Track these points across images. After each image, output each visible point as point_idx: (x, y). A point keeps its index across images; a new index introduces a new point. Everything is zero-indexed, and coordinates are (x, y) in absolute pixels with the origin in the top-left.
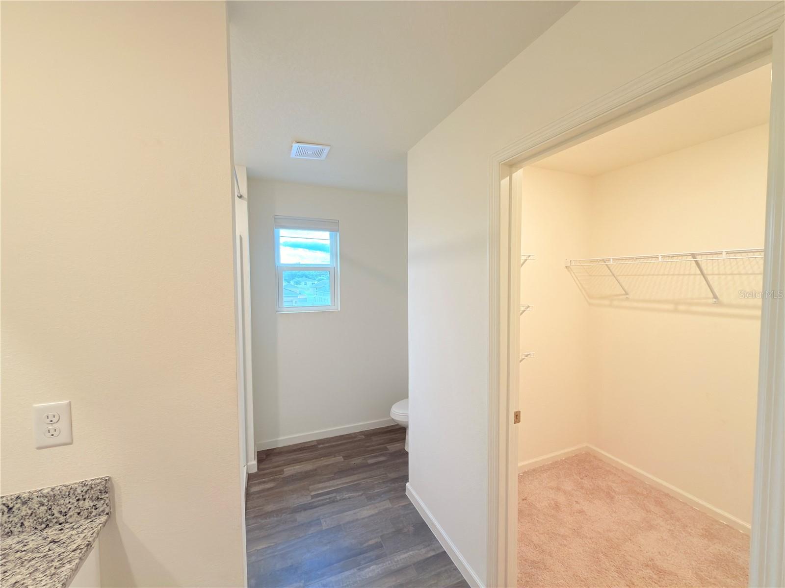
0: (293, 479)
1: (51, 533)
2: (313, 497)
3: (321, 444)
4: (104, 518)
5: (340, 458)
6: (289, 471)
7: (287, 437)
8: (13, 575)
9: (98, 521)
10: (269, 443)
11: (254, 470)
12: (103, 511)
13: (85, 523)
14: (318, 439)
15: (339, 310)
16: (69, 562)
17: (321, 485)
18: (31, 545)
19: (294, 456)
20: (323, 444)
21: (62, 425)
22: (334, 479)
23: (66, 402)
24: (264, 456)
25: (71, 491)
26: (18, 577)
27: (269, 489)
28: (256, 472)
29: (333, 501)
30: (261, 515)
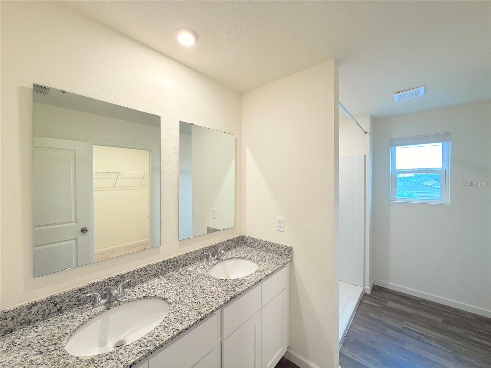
0: (391, 310)
1: (278, 257)
2: (403, 327)
3: (423, 302)
4: (290, 260)
5: (440, 320)
6: (391, 304)
7: (394, 285)
8: (270, 261)
9: (288, 259)
10: (382, 283)
11: (369, 292)
12: (290, 257)
13: (286, 259)
14: (423, 298)
15: (449, 204)
16: (280, 265)
17: (412, 325)
18: (274, 257)
19: (399, 299)
20: (425, 303)
21: (282, 225)
22: (425, 327)
23: (283, 218)
24: (376, 289)
25: (283, 247)
26: (270, 262)
27: (373, 306)
28: (369, 294)
29: (419, 339)
30: (366, 316)
